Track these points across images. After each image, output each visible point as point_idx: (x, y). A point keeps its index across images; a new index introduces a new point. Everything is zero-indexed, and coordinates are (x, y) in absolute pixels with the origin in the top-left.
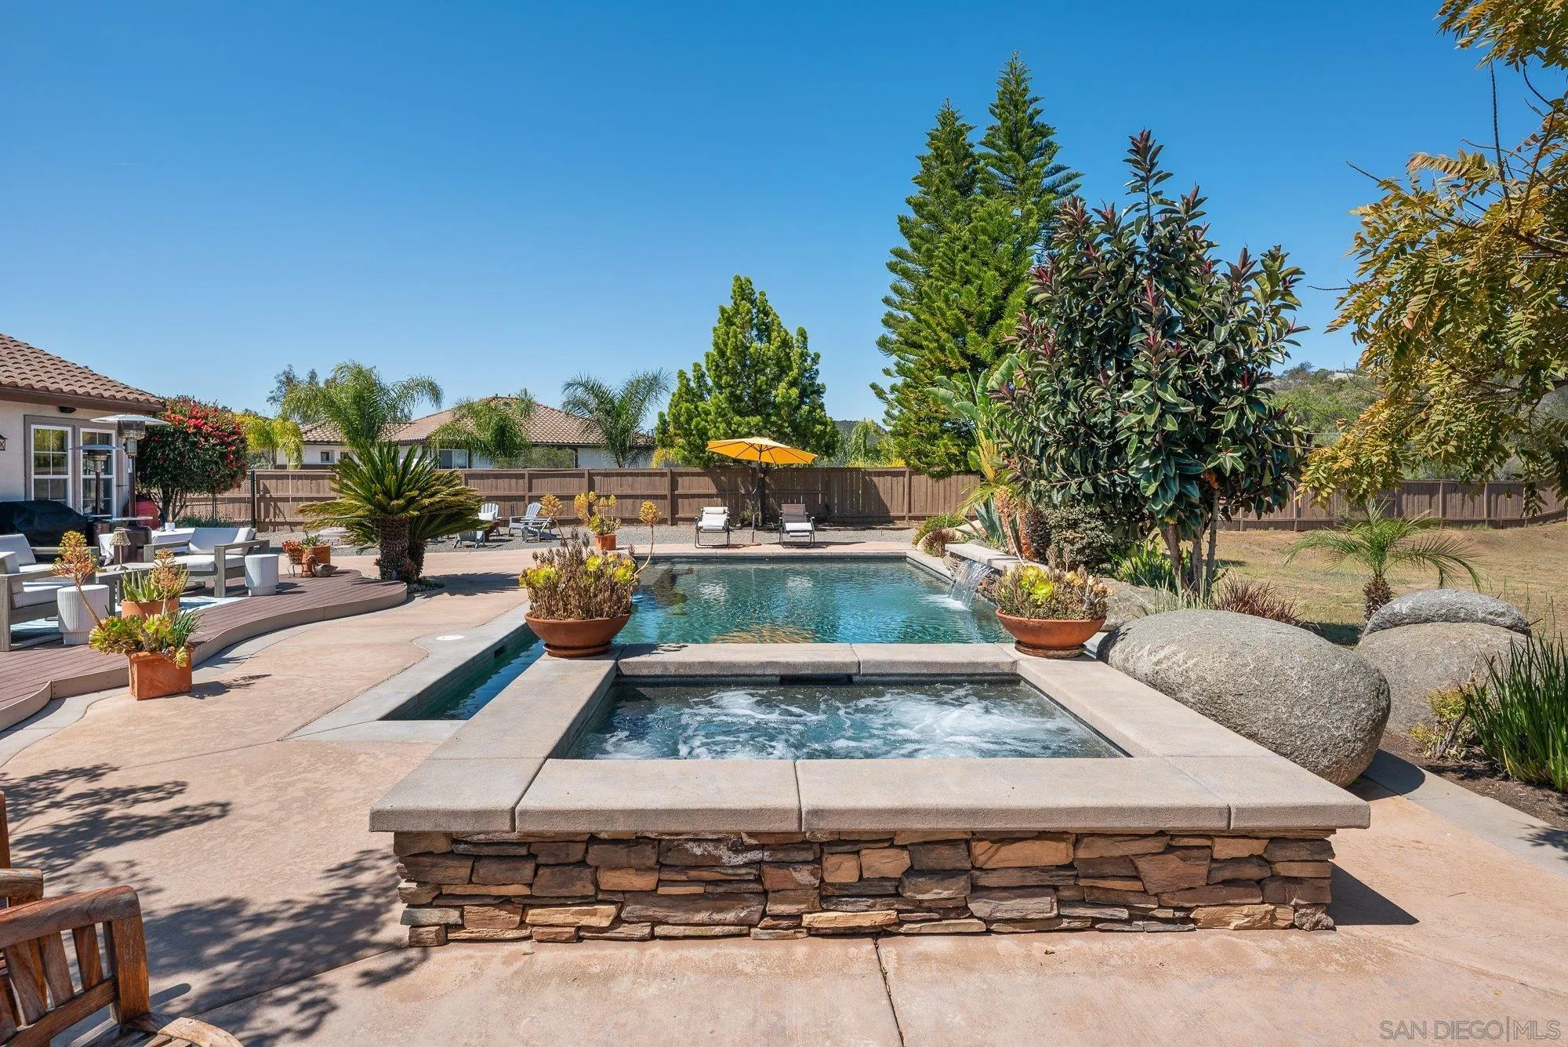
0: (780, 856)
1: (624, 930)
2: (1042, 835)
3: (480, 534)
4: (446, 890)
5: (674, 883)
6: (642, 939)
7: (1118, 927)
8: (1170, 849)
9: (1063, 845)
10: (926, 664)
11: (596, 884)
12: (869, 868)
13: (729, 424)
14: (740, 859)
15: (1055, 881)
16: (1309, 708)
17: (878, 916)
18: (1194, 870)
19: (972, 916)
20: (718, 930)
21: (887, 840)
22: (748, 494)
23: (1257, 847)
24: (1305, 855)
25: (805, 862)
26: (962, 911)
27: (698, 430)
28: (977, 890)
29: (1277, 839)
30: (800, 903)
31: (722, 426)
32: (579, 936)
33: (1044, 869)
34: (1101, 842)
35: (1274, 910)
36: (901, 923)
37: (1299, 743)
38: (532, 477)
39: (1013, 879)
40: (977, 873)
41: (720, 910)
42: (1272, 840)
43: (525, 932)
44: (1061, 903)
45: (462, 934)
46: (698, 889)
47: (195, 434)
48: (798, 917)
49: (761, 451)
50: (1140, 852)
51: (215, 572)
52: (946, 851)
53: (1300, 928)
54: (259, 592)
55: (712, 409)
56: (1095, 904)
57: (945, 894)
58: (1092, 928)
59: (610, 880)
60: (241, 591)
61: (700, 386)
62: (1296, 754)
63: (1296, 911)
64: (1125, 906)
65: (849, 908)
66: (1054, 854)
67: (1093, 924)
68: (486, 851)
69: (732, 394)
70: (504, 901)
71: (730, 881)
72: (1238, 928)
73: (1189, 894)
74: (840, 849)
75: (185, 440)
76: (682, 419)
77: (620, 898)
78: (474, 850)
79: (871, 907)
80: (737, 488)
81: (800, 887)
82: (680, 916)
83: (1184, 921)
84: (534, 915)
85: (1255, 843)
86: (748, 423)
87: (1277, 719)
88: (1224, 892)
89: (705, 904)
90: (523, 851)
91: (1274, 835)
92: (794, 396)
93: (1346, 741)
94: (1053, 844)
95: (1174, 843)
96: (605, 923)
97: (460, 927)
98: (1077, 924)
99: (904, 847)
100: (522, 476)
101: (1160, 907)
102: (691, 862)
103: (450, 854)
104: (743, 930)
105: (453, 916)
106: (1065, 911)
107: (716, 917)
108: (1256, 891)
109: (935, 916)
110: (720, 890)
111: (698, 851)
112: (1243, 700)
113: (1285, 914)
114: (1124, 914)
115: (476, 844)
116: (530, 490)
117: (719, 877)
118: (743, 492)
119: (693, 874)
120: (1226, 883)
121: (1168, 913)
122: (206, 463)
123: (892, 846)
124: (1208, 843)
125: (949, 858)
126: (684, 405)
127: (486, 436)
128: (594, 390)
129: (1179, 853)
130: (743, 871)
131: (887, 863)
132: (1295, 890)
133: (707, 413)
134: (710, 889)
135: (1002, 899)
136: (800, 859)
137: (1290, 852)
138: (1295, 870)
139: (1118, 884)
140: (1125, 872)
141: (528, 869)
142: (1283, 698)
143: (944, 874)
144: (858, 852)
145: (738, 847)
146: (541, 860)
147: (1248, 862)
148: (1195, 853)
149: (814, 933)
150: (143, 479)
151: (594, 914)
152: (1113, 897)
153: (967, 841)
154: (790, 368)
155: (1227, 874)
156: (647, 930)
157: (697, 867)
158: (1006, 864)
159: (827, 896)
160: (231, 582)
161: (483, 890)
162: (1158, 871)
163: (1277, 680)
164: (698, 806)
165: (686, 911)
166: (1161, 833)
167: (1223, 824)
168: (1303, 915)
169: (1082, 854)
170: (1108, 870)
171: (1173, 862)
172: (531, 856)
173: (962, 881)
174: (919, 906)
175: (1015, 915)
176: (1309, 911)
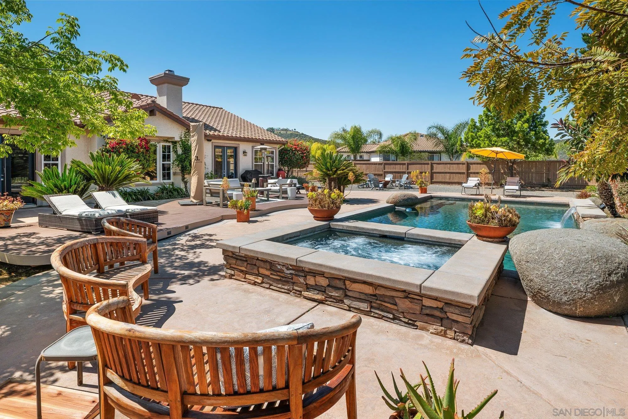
0: (297, 273)
1: (264, 285)
2: (365, 283)
3: (381, 185)
4: (232, 266)
5: (275, 275)
6: (267, 288)
7: (389, 320)
8: (407, 297)
9: (371, 287)
10: (431, 237)
11: (258, 271)
12: (318, 282)
13: (490, 141)
14: (288, 272)
15: (369, 299)
16: (560, 273)
17: (319, 297)
18: (414, 307)
19: (345, 304)
20: (283, 290)
21: (322, 274)
22: (505, 173)
23: (440, 305)
24: (457, 311)
25: (302, 276)
26: (342, 302)
27: (476, 145)
28: (346, 296)
29: (449, 304)
30: (301, 288)
31: (487, 142)
32: (255, 284)
33: (366, 294)
34: (383, 289)
35: (446, 330)
36: (326, 301)
37: (551, 287)
38: (408, 164)
39: (357, 295)
40: (347, 291)
41: (284, 285)
42: (446, 303)
43: (245, 280)
44: (371, 307)
45: (234, 277)
46: (279, 278)
47: (295, 151)
48: (301, 292)
49: (497, 153)
50: (396, 296)
51: (279, 192)
52: (338, 282)
53: (457, 340)
54: (290, 198)
55: (483, 135)
56: (382, 311)
57: (336, 295)
58: (382, 319)
59: (262, 271)
60: (286, 198)
61: (482, 125)
62: (550, 292)
63: (455, 333)
64: (391, 314)
65: (312, 292)
66: (369, 290)
67: (382, 317)
68: (239, 258)
69: (494, 128)
70: (242, 271)
71: (286, 278)
72: (431, 333)
73: (413, 315)
74: (310, 274)
75: (292, 152)
76: (469, 140)
77: (264, 276)
78: (236, 257)
79: (318, 294)
80: (499, 171)
81: (301, 283)
82: (275, 284)
83: (412, 324)
84: (248, 276)
85: (439, 303)
86: (501, 141)
87: (542, 275)
88: (426, 318)
89: (280, 282)
90: (245, 259)
91: (446, 301)
92: (525, 127)
93: (579, 291)
94: (368, 286)
95: (409, 296)
96: (260, 282)
97: (234, 275)
98: (376, 315)
99: (327, 278)
100: (404, 164)
101: (404, 317)
102: (277, 270)
103: (232, 257)
104: (288, 292)
105: (233, 273)
106: (373, 310)
107: (283, 287)
108: (438, 321)
109: (335, 301)
110: (284, 279)
111: (279, 267)
112: (529, 264)
113: (450, 333)
114: (391, 316)
115: (236, 255)
116: (408, 169)
117: (284, 276)
118: (502, 171)
119: (278, 273)
120: (427, 315)
121: (406, 320)
122: (297, 159)
123: (324, 277)
124: (421, 299)
125: (339, 284)
126: (470, 134)
127: (397, 149)
128: (441, 129)
129: (409, 299)
130: (289, 275)
131: (323, 282)
132: (454, 325)
133: (481, 137)
134: (282, 278)
135: (353, 301)
136: (301, 275)
137: (452, 309)
138: (455, 317)
139: (389, 305)
140: (391, 302)
141: (245, 264)
142: (548, 266)
143: (336, 288)
144: (315, 276)
145: (288, 269)
146: (248, 262)
147: (436, 309)
148: (416, 301)
149: (305, 298)
150: (282, 164)
151: (258, 279)
152: (388, 310)
153: (344, 279)
154: (525, 114)
155: (428, 312)
156: (268, 286)
157: (279, 272)
158: (355, 290)
159: (308, 288)
160: (283, 195)
161: (238, 267)
162: (404, 304)
163: (548, 258)
164: (275, 254)
165: (277, 283)
166: (404, 291)
167: (418, 291)
168: (458, 335)
169: (378, 292)
170: (386, 300)
171: (407, 302)
172: (246, 261)
173: (341, 292)
174: (331, 297)
175: (357, 307)
176: (460, 335)
